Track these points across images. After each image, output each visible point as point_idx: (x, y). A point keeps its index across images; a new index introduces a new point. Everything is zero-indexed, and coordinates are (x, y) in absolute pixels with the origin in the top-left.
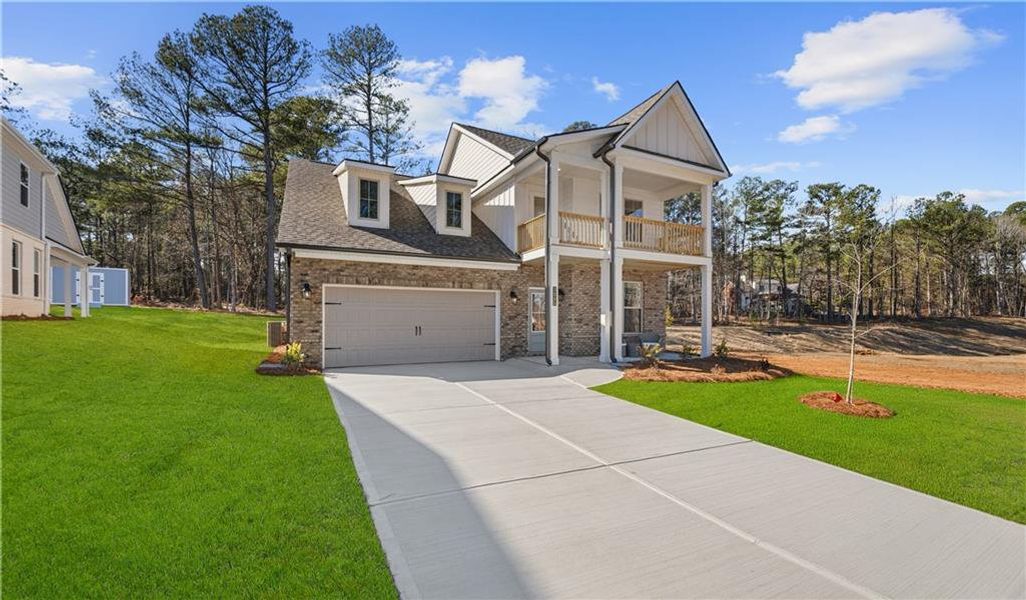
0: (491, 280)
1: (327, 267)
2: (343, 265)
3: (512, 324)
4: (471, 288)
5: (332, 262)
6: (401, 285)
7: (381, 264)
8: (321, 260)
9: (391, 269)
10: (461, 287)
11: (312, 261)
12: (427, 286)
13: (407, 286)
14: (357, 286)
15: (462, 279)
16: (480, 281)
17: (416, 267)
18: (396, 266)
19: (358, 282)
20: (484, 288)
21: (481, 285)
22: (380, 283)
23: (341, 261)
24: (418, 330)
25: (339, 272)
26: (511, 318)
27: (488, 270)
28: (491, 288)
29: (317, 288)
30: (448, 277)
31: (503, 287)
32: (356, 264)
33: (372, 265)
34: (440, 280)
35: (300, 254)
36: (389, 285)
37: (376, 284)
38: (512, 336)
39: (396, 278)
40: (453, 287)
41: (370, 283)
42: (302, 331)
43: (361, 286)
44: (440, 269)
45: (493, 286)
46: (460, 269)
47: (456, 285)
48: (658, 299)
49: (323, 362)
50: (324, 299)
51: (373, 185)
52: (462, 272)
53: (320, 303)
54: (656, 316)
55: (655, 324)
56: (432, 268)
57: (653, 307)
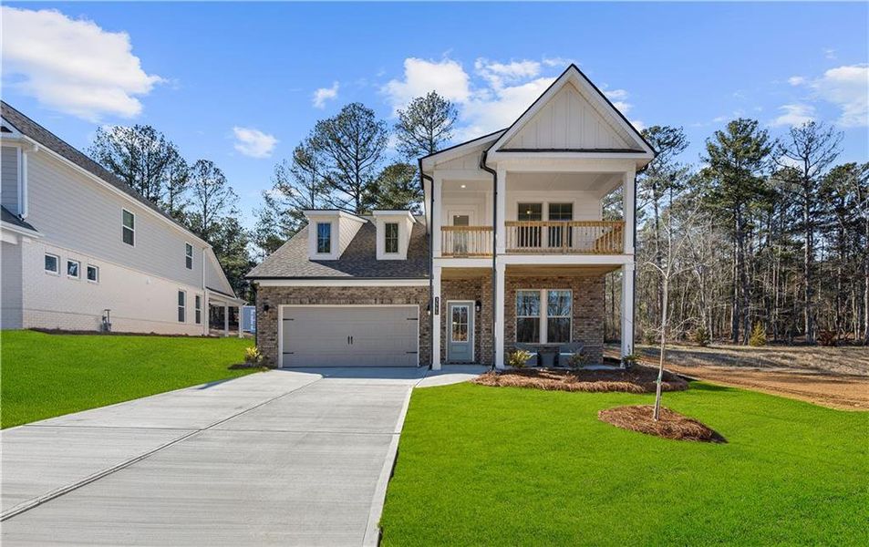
0: (410, 296)
1: (280, 292)
2: (291, 289)
4: (391, 303)
5: (284, 288)
6: (333, 303)
7: (318, 287)
8: (276, 287)
9: (326, 291)
10: (382, 303)
11: (270, 289)
12: (353, 303)
13: (337, 304)
14: (301, 306)
15: (384, 296)
16: (400, 297)
17: (344, 288)
18: (329, 288)
19: (301, 303)
20: (403, 303)
21: (400, 300)
22: (318, 303)
23: (289, 287)
24: (350, 339)
25: (289, 296)
26: (428, 329)
27: (406, 287)
28: (409, 303)
29: (274, 308)
30: (371, 295)
31: (420, 302)
32: (300, 289)
33: (312, 288)
34: (364, 298)
35: (263, 283)
36: (324, 303)
37: (314, 303)
38: (429, 345)
39: (329, 298)
40: (376, 303)
41: (310, 303)
42: (264, 339)
43: (304, 306)
44: (364, 288)
45: (411, 301)
46: (382, 287)
47: (378, 302)
48: (592, 306)
49: (281, 363)
50: (281, 316)
51: (328, 226)
52: (383, 290)
53: (276, 319)
54: (589, 325)
55: (587, 334)
56: (357, 288)
57: (584, 315)
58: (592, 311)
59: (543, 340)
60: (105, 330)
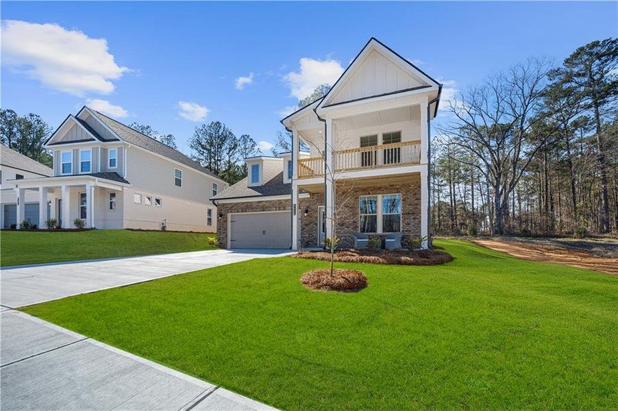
1: (228, 206)
2: (233, 204)
3: (307, 228)
5: (229, 204)
6: (253, 211)
7: (246, 202)
8: (226, 204)
9: (249, 204)
10: (280, 210)
11: (223, 205)
12: (264, 210)
13: (256, 211)
15: (280, 205)
16: (289, 205)
17: (259, 202)
18: (251, 203)
21: (289, 208)
22: (245, 211)
24: (264, 232)
25: (232, 208)
26: (306, 225)
29: (225, 215)
30: (273, 205)
31: (301, 207)
32: (237, 204)
33: (243, 203)
34: (271, 207)
35: (219, 202)
36: (249, 212)
38: (307, 235)
39: (252, 208)
40: (276, 210)
41: (242, 212)
42: (221, 233)
43: (239, 213)
44: (270, 201)
46: (279, 200)
48: (417, 205)
49: (229, 246)
50: (229, 220)
51: (257, 166)
52: (280, 202)
53: (226, 221)
54: (414, 219)
55: (413, 226)
56: (266, 201)
57: (411, 212)
58: (417, 208)
59: (380, 230)
60: (164, 229)
